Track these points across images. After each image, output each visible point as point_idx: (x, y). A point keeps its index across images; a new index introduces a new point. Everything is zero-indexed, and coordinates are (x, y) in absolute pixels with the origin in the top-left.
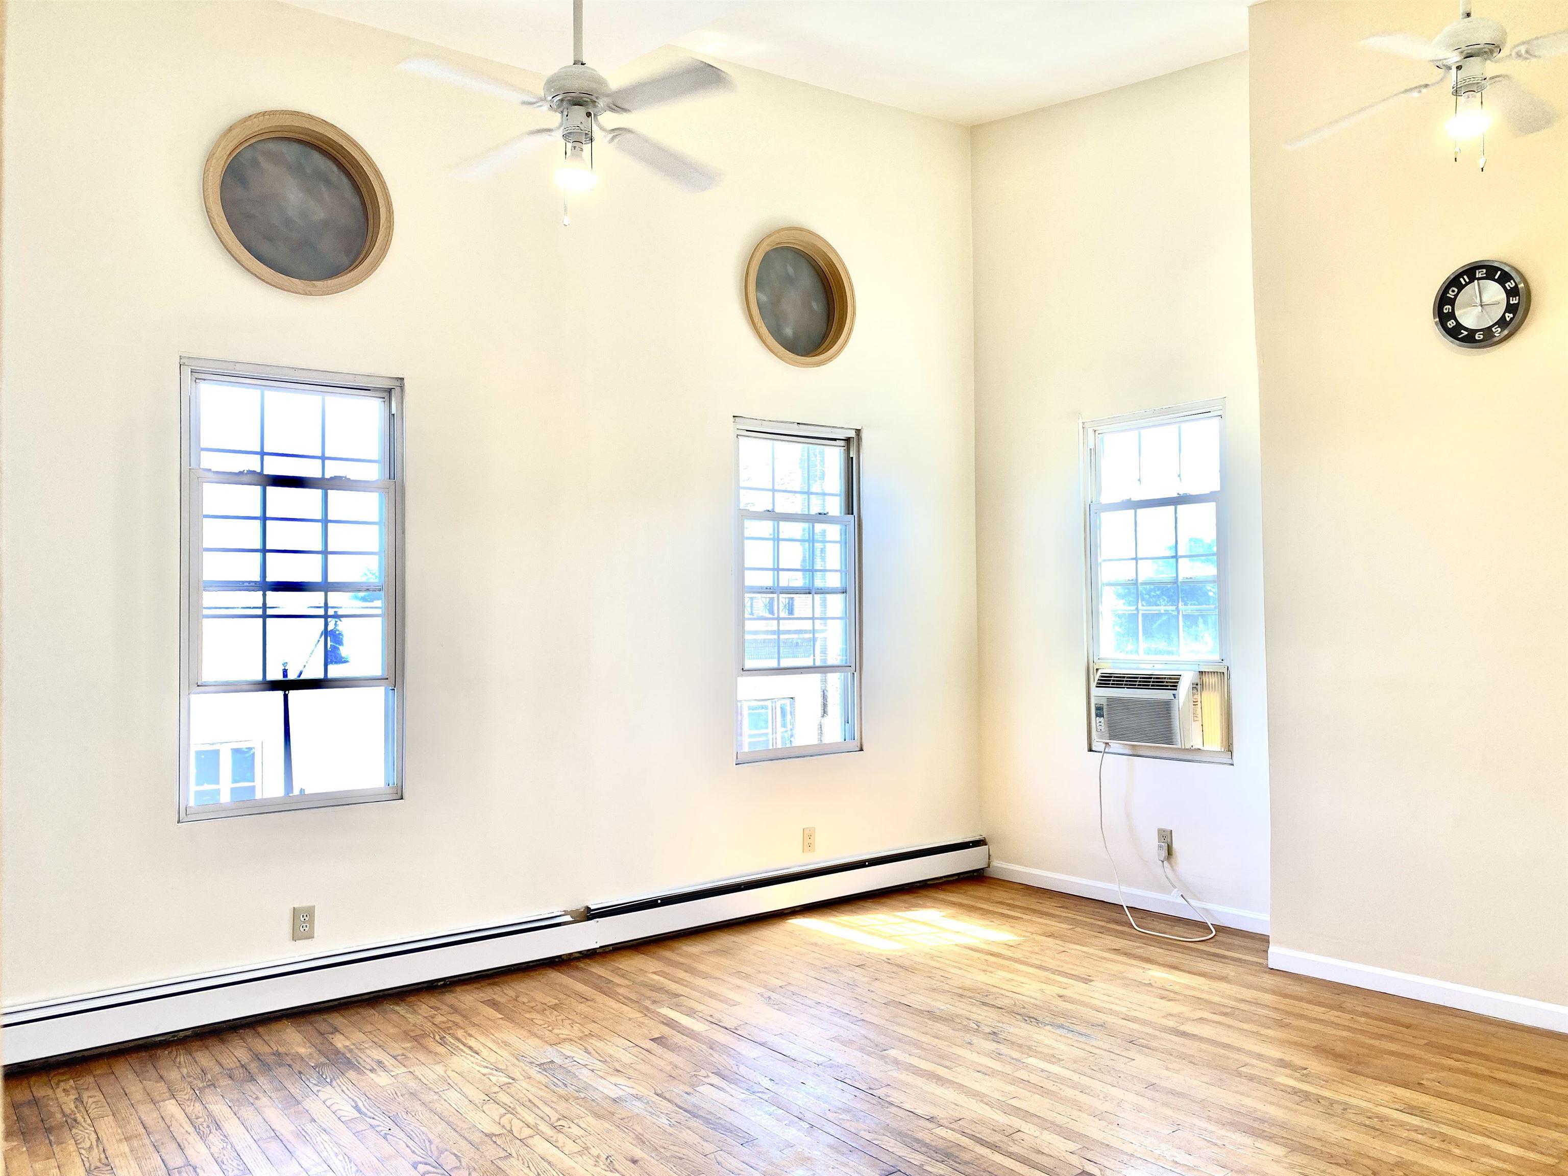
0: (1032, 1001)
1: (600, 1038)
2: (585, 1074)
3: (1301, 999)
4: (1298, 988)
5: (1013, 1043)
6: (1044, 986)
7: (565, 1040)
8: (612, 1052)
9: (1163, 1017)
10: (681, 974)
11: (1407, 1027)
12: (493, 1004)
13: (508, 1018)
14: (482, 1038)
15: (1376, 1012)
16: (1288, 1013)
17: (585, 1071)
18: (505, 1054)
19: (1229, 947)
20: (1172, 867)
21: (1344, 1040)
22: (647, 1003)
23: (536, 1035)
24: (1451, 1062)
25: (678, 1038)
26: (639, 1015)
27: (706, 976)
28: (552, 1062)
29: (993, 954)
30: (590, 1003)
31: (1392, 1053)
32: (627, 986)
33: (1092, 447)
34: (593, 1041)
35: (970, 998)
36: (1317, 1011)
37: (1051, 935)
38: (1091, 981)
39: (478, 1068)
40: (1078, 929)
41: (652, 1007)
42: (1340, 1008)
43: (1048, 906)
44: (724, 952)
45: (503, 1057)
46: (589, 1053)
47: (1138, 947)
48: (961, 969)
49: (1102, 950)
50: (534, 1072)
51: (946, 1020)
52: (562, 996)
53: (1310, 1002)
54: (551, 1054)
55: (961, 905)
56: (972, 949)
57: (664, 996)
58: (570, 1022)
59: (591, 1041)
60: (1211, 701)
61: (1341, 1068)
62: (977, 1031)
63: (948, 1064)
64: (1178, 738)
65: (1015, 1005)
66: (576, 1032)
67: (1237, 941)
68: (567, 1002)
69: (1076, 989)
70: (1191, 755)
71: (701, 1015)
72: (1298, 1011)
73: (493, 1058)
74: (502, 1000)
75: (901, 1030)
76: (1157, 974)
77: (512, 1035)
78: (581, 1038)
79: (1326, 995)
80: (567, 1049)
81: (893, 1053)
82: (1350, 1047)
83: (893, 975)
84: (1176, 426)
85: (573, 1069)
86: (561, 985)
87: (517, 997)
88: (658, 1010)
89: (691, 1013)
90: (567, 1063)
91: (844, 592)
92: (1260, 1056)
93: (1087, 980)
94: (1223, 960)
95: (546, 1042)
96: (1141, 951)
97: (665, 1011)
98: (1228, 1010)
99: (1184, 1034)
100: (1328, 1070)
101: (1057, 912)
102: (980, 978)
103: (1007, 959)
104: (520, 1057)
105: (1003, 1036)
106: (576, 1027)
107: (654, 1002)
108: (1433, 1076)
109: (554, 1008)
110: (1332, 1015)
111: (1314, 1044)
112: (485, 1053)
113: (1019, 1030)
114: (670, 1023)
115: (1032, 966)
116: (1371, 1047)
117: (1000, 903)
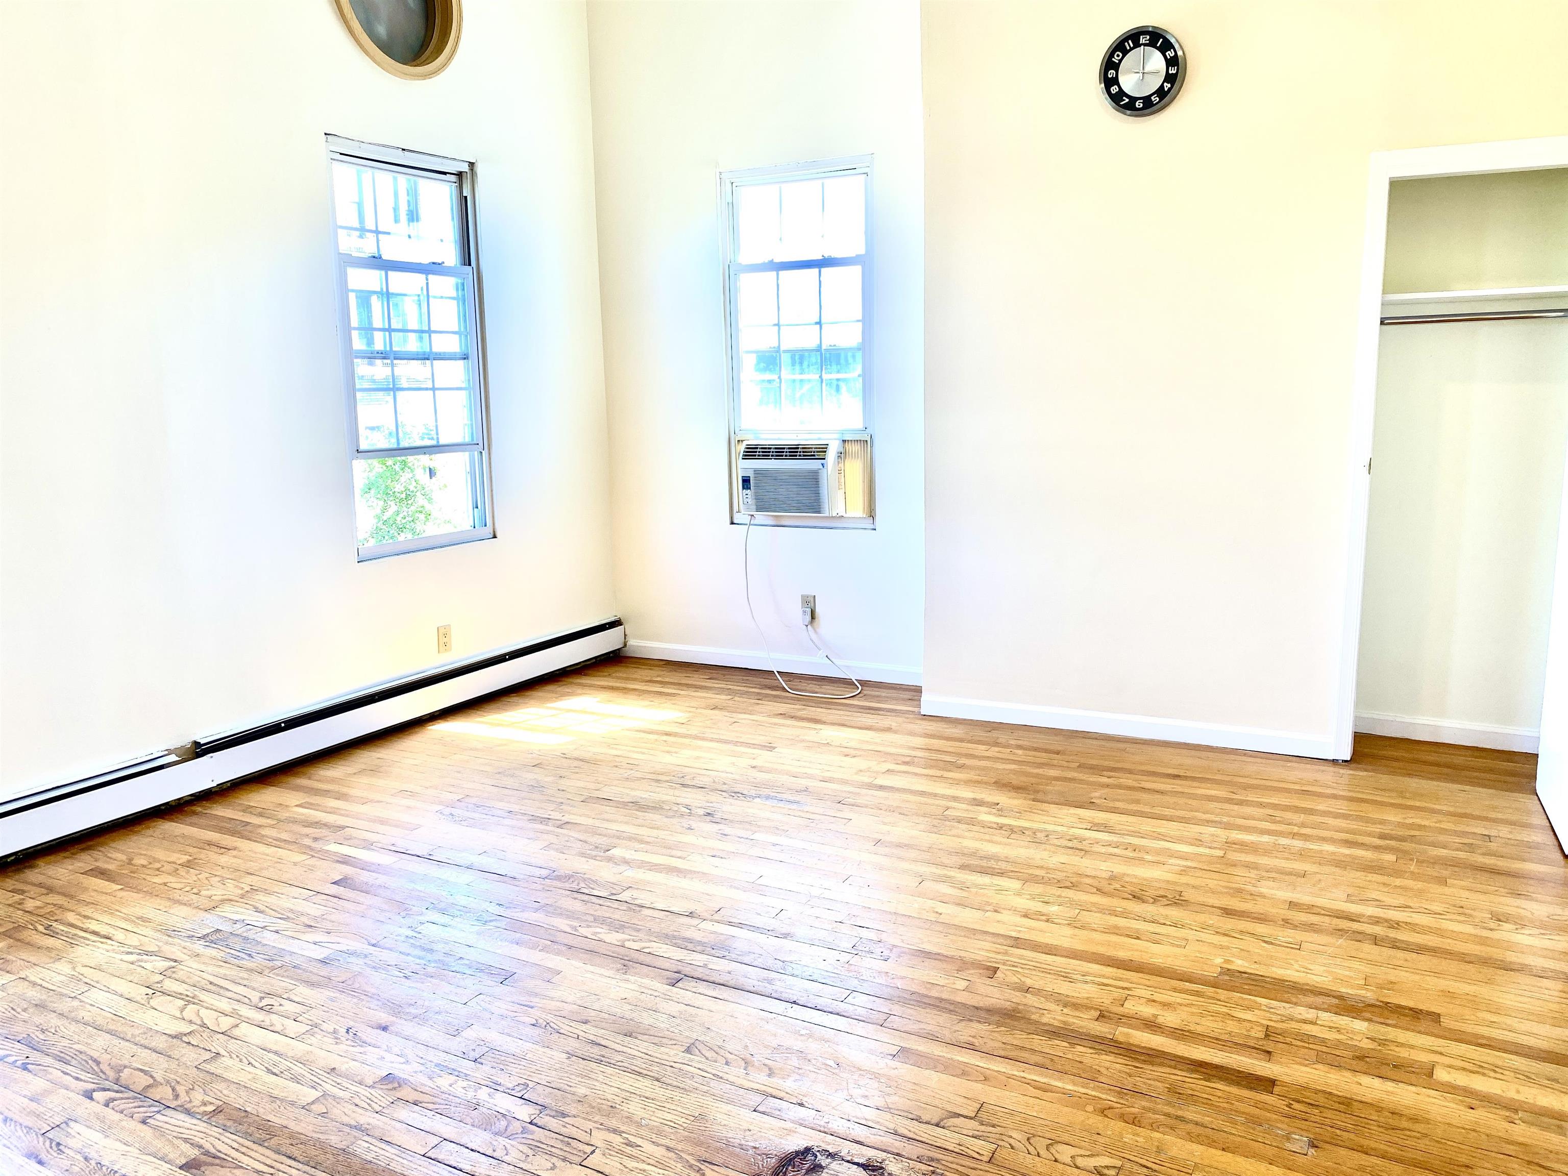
0: (730, 776)
1: (266, 891)
2: (268, 938)
3: (961, 740)
4: (954, 730)
5: (732, 821)
6: (734, 759)
7: (223, 901)
8: (292, 907)
9: (856, 774)
10: (332, 803)
11: (1058, 754)
12: (102, 874)
13: (127, 887)
14: (106, 918)
15: (1028, 744)
16: (960, 755)
17: (267, 934)
18: (148, 932)
19: (878, 699)
20: (814, 630)
21: (1015, 772)
22: (307, 842)
23: (179, 902)
24: (1104, 780)
25: (365, 877)
26: (304, 857)
27: (365, 802)
28: (218, 931)
29: (667, 734)
30: (234, 853)
31: (1057, 779)
32: (272, 826)
33: (730, 201)
34: (261, 896)
35: (667, 781)
36: (981, 749)
37: (715, 708)
38: (774, 748)
39: (119, 957)
40: (736, 698)
41: (314, 845)
42: (996, 744)
43: (697, 679)
44: (374, 771)
45: (149, 938)
46: (261, 912)
47: (799, 710)
48: (643, 753)
49: (769, 716)
50: (199, 947)
51: (654, 808)
52: (191, 850)
53: (969, 742)
54: (212, 922)
55: (612, 688)
56: (644, 732)
57: (324, 832)
58: (218, 879)
59: (257, 897)
60: (854, 469)
61: (1025, 799)
62: (690, 814)
63: (679, 854)
64: (826, 506)
65: (714, 782)
66: (231, 889)
67: (883, 693)
68: (202, 856)
69: (764, 758)
70: (836, 523)
71: (380, 845)
72: (964, 751)
73: (134, 940)
74: (111, 867)
75: (615, 827)
76: (828, 733)
77: (148, 908)
78: (242, 897)
79: (980, 733)
80: (228, 911)
81: (615, 852)
82: (1024, 779)
83: (577, 770)
84: (820, 182)
85: (250, 935)
86: (184, 836)
87: (131, 860)
88: (326, 848)
89: (368, 845)
90: (239, 929)
91: (465, 357)
92: (955, 799)
93: (771, 748)
94: (880, 712)
95: (197, 907)
96: (804, 712)
97: (333, 847)
98: (908, 759)
99: (881, 788)
100: (1016, 802)
101: (709, 684)
102: (667, 760)
103: (682, 737)
104: (171, 932)
105: (718, 815)
106: (230, 884)
107: (316, 839)
108: (1097, 794)
109: (188, 865)
110: (994, 751)
111: (993, 780)
112: (119, 936)
113: (729, 807)
114: (345, 860)
115: (712, 740)
116: (1037, 776)
117: (650, 681)
